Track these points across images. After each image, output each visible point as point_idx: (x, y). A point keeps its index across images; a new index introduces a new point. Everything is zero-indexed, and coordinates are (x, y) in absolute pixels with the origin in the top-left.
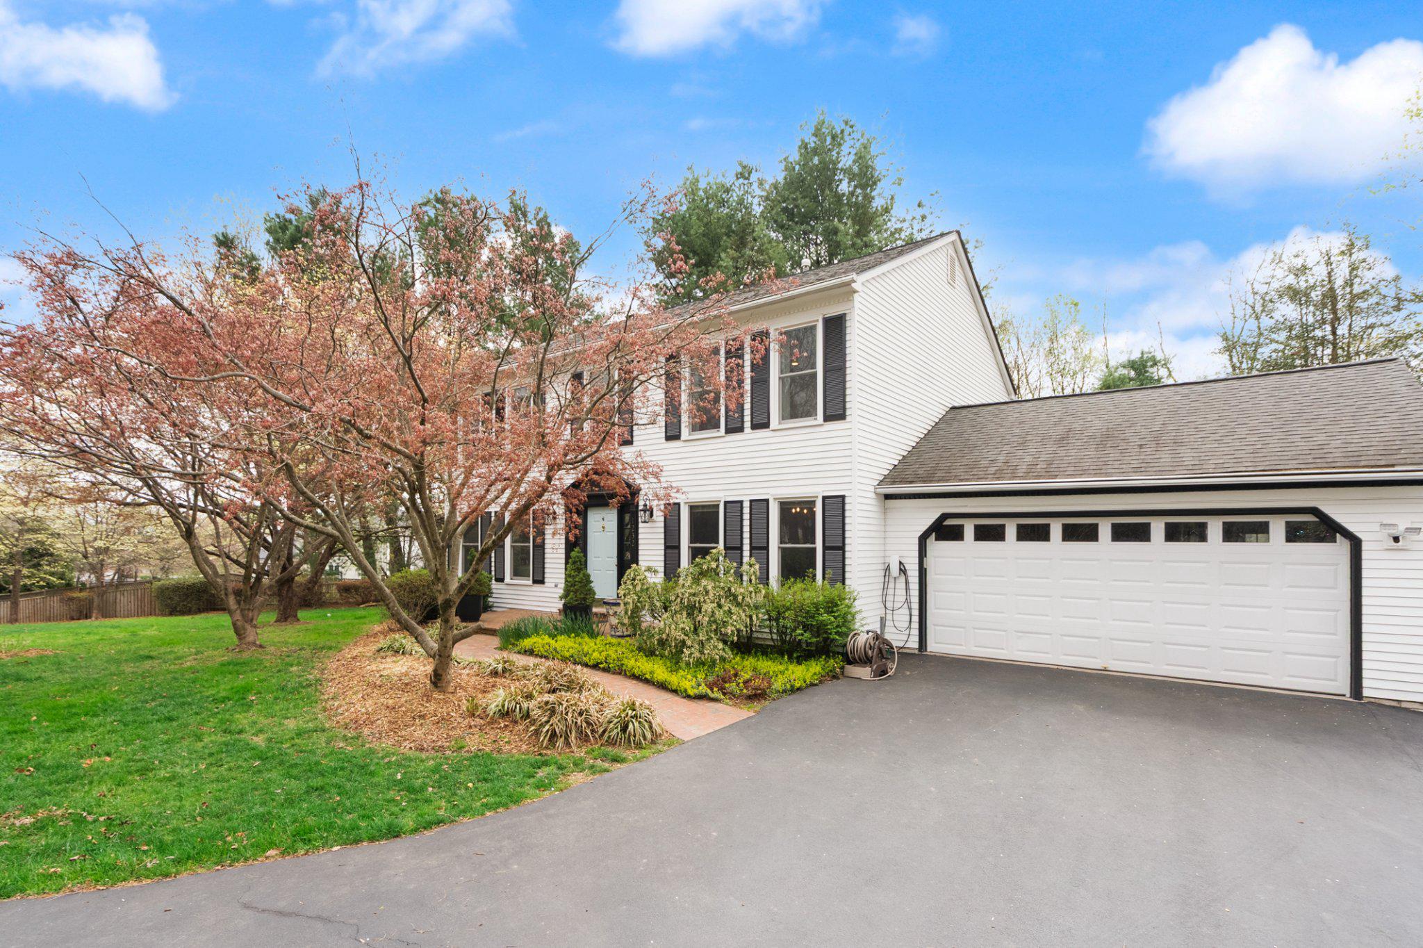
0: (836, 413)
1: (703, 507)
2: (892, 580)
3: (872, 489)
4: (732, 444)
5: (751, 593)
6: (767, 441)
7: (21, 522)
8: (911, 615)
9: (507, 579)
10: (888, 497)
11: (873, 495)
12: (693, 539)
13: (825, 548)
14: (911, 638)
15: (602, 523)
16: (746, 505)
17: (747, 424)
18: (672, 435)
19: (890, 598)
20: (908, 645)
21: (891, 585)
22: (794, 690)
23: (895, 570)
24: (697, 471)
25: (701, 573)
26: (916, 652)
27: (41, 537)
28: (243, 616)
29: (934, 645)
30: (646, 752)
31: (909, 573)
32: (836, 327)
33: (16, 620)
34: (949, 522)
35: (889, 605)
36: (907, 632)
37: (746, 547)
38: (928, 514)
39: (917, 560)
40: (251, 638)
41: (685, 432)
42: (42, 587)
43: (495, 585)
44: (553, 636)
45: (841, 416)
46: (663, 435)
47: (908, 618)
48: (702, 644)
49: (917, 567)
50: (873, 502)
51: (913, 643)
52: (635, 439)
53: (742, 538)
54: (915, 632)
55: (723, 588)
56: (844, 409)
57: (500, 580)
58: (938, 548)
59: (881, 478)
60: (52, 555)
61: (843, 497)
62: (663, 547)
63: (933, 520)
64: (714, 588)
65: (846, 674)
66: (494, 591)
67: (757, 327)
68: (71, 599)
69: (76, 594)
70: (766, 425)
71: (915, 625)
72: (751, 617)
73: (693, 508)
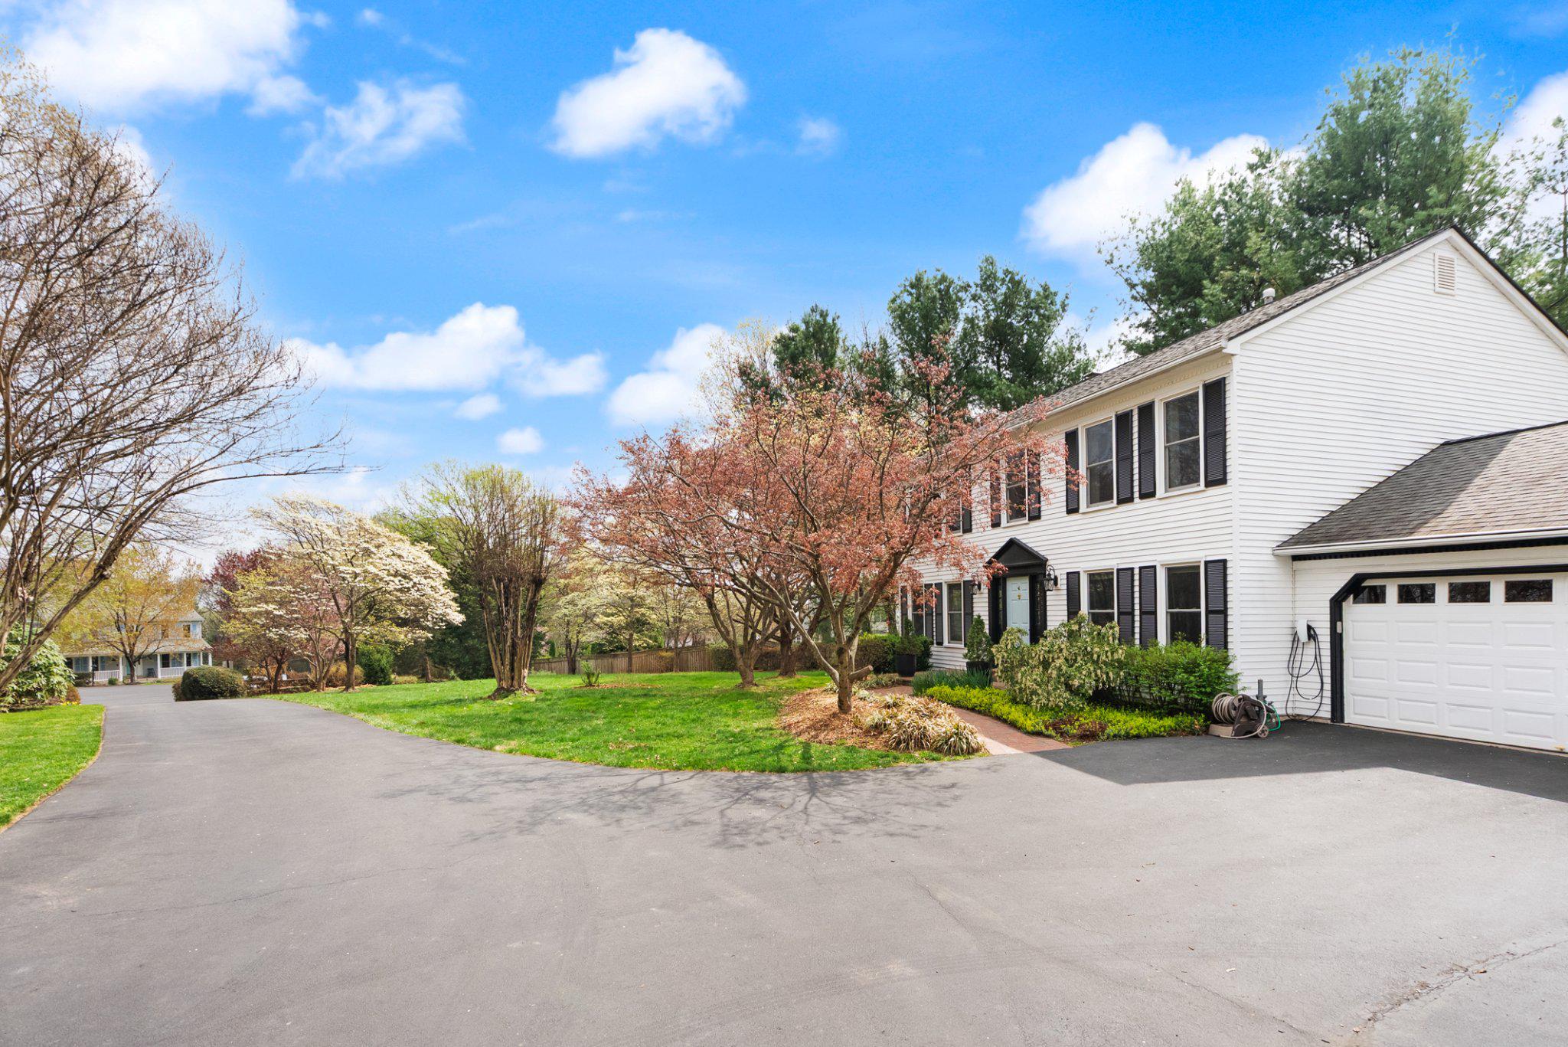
0: (1218, 478)
1: (1099, 574)
2: (1300, 645)
3: (1270, 551)
4: (1123, 515)
5: (1107, 652)
6: (1155, 509)
7: (632, 599)
8: (1322, 683)
9: (946, 643)
10: (1296, 558)
11: (1272, 558)
12: (1092, 605)
13: (1208, 612)
14: (1324, 708)
15: (1017, 593)
16: (1137, 571)
17: (1136, 495)
18: (1072, 509)
19: (1297, 665)
20: (1320, 714)
21: (1299, 651)
22: (1128, 737)
23: (1303, 635)
24: (1094, 542)
26: (1329, 722)
27: (643, 610)
28: (744, 663)
29: (1353, 716)
30: (958, 758)
31: (1320, 638)
32: (1216, 391)
34: (1368, 583)
35: (1296, 672)
36: (1318, 700)
37: (1137, 612)
38: (1338, 575)
39: (1328, 625)
40: (749, 679)
41: (1083, 507)
42: (645, 648)
43: (934, 648)
44: (952, 686)
45: (1222, 481)
46: (1065, 509)
47: (1319, 686)
48: (1049, 693)
49: (1328, 632)
50: (1273, 564)
51: (1326, 713)
52: (1042, 514)
53: (1133, 604)
54: (1327, 701)
56: (1225, 473)
57: (940, 643)
58: (1355, 613)
59: (1286, 539)
60: (649, 624)
61: (1224, 562)
62: (1066, 613)
63: (1346, 581)
65: (1210, 732)
66: (934, 653)
67: (1144, 400)
68: (661, 657)
69: (664, 654)
70: (1152, 494)
71: (1327, 693)
72: (1107, 674)
73: (1090, 577)
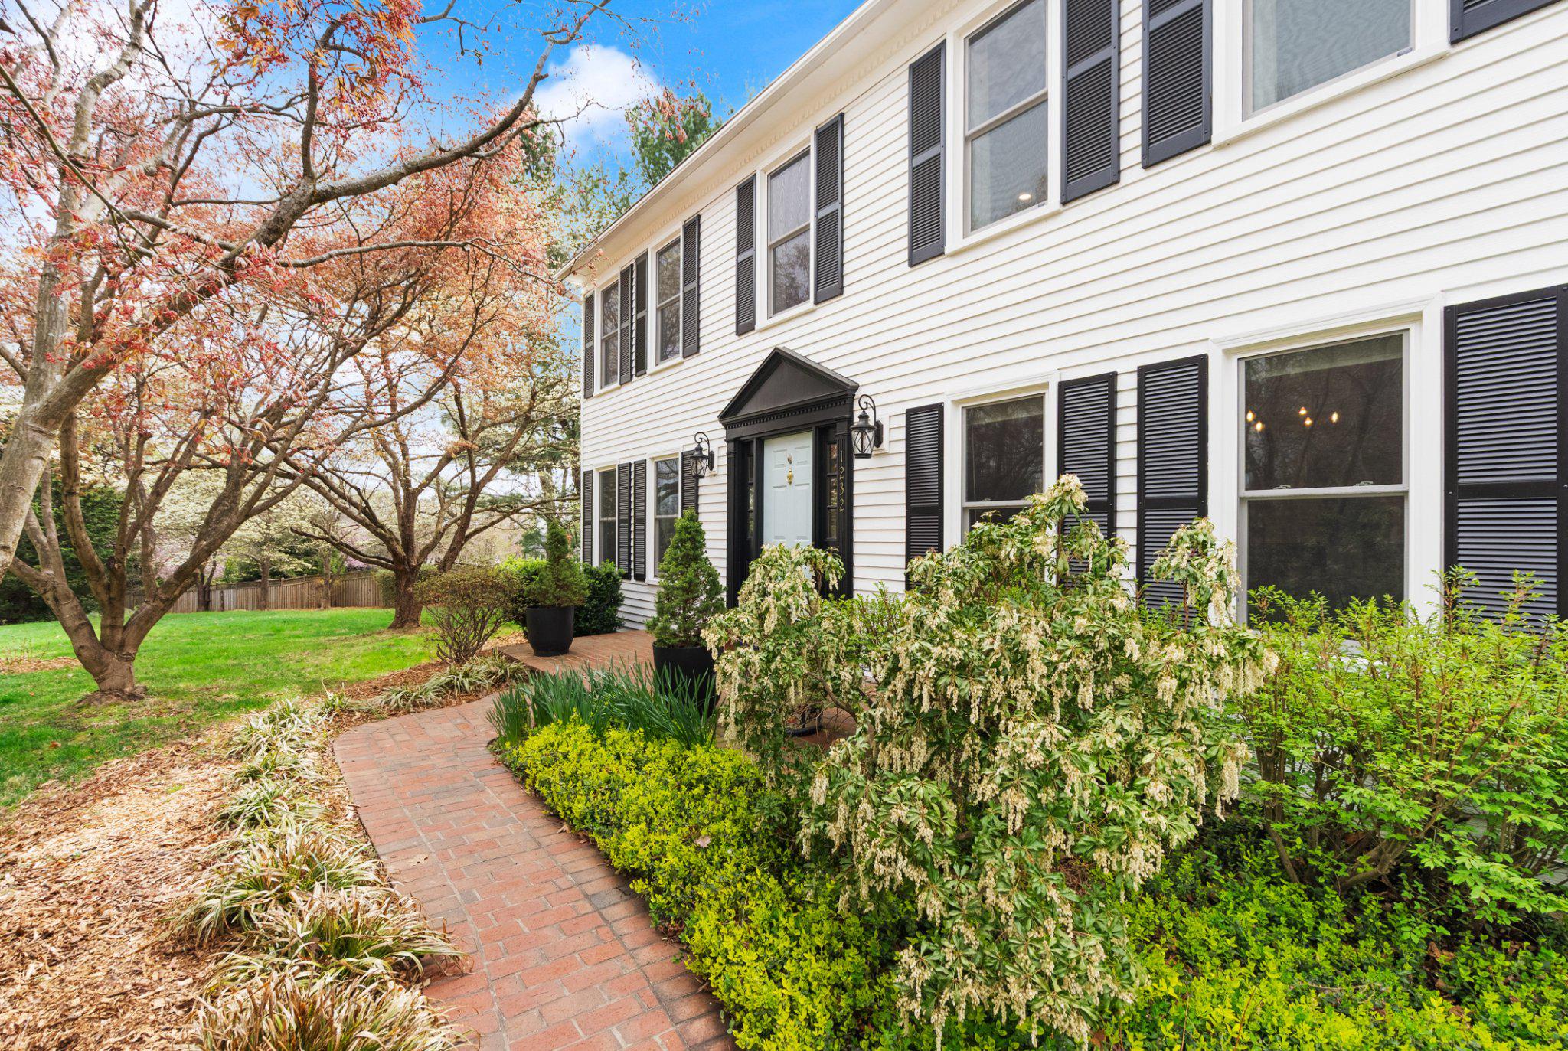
1: (1003, 407)
9: (650, 576)
12: (974, 489)
13: (1455, 492)
15: (787, 469)
16: (1127, 384)
25: (997, 576)
33: (265, 607)
46: (906, 255)
55: (1086, 640)
57: (641, 577)
64: (1050, 640)
66: (626, 595)
73: (972, 413)
